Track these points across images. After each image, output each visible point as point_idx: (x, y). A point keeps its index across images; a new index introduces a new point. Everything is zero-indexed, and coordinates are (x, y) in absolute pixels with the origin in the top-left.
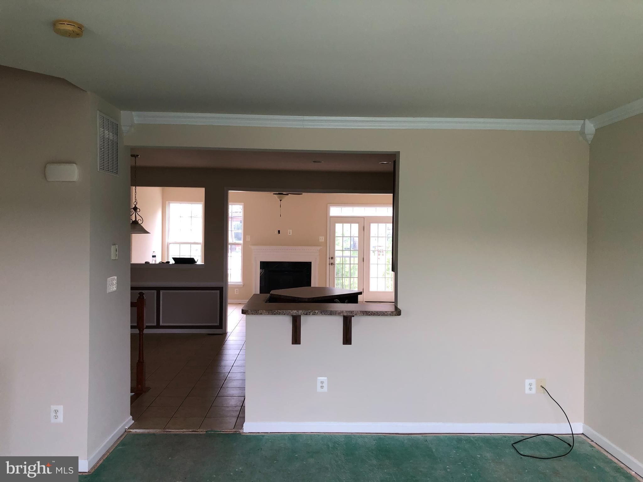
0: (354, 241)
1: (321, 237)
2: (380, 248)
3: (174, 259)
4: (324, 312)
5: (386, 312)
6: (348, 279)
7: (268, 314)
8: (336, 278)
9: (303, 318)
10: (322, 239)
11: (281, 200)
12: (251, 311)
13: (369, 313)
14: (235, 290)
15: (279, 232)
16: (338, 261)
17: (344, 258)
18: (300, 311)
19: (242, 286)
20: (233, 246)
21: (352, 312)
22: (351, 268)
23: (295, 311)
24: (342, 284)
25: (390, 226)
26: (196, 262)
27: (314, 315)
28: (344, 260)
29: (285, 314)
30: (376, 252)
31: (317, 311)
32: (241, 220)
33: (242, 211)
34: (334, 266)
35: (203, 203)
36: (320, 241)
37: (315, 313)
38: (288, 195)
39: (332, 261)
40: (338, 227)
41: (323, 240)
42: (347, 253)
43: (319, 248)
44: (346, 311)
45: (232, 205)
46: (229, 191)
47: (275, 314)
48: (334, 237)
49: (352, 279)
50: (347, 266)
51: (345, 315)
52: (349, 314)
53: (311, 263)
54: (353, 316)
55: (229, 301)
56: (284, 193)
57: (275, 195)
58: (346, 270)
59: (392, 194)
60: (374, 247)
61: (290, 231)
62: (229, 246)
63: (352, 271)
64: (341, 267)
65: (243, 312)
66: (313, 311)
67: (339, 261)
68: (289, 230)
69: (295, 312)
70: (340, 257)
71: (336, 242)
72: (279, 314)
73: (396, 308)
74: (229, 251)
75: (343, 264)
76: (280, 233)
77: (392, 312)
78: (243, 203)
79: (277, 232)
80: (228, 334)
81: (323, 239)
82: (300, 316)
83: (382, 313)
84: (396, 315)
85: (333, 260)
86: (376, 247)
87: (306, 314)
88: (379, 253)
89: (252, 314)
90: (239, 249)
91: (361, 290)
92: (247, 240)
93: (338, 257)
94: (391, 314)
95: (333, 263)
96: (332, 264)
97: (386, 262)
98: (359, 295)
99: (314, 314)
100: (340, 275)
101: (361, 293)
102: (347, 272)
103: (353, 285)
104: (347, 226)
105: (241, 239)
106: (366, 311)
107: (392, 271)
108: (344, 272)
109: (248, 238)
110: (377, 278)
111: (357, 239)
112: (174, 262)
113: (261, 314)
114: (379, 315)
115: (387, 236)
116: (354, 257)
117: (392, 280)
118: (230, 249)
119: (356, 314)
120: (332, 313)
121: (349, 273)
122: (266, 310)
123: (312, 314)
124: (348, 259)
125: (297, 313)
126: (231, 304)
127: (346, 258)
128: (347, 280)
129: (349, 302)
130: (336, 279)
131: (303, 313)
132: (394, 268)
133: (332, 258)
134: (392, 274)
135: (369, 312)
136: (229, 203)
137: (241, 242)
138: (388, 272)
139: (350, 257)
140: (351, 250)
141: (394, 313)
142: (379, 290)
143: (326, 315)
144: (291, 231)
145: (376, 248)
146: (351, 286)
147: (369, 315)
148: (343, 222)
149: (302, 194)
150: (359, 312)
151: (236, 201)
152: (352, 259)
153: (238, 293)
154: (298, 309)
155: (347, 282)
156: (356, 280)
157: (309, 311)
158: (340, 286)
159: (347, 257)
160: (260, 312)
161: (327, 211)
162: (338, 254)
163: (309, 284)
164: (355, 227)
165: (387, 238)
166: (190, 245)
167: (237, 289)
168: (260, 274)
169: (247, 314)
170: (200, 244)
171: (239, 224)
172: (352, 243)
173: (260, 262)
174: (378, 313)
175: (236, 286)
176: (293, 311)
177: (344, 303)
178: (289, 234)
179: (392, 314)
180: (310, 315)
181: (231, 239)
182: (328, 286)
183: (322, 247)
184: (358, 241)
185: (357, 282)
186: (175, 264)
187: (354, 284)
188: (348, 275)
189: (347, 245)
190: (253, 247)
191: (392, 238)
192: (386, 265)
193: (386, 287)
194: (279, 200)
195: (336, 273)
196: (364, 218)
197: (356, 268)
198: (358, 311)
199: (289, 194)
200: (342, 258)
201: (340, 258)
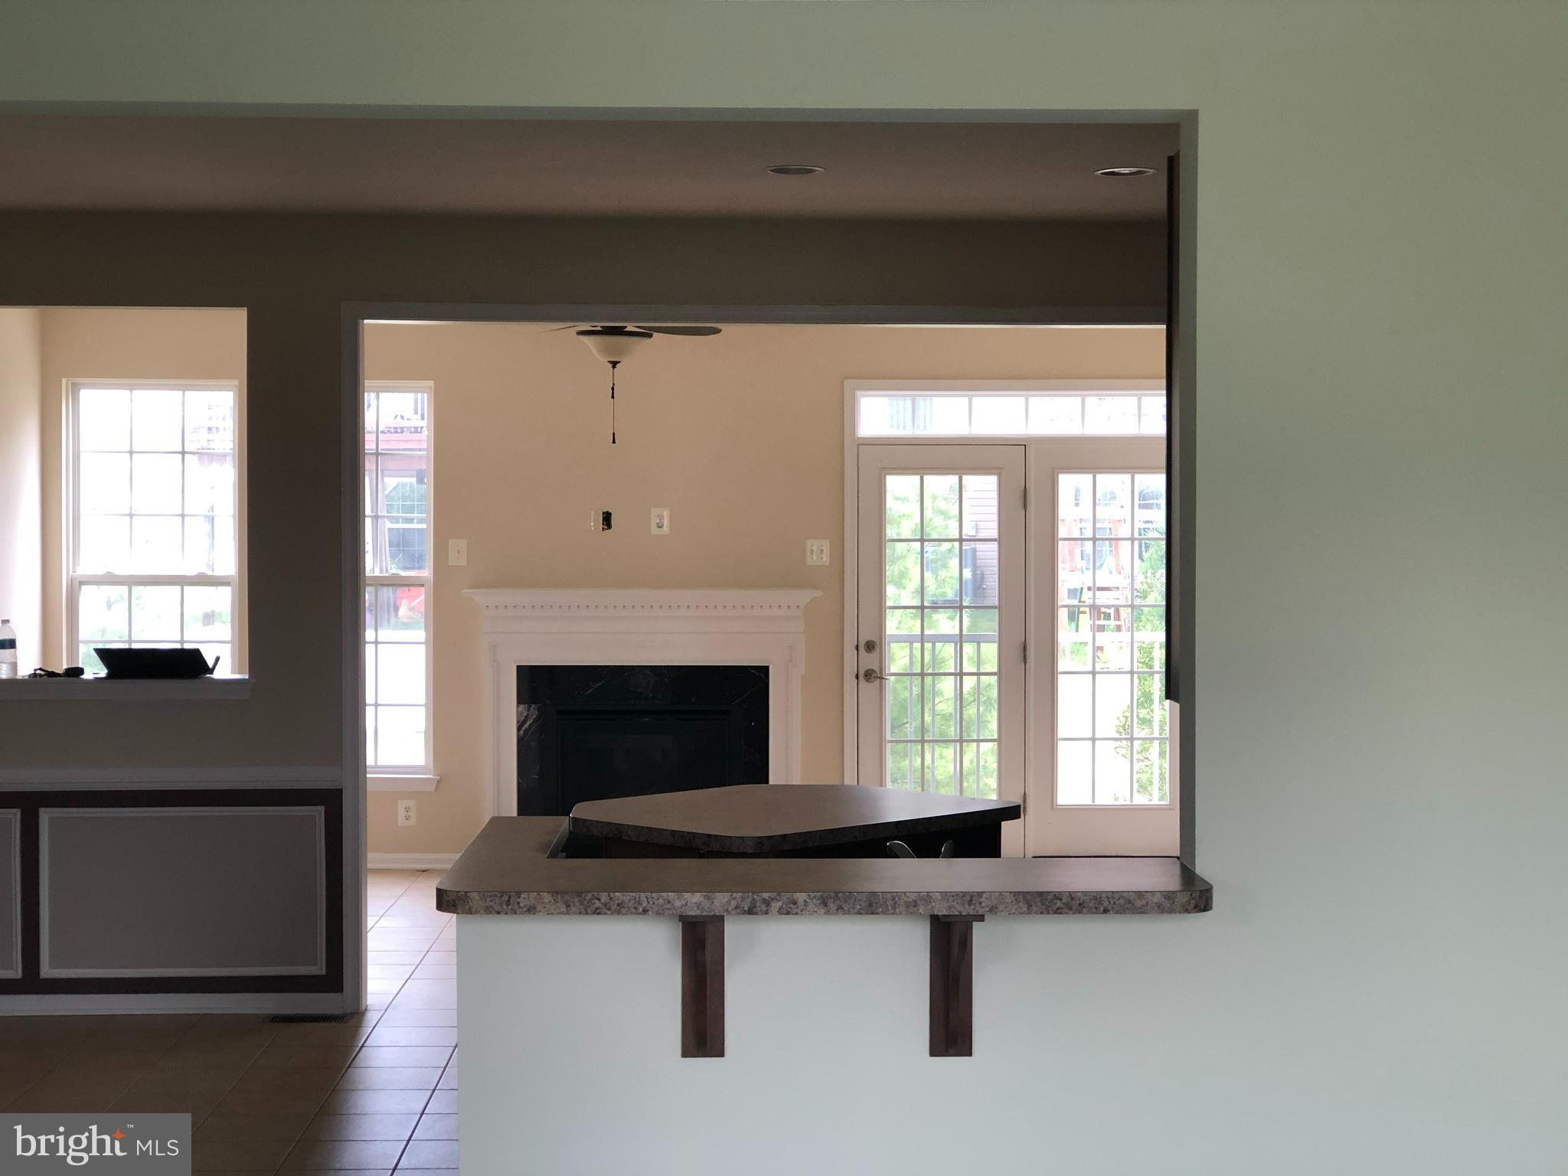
0: (975, 568)
1: (813, 545)
2: (1103, 598)
3: (105, 655)
4: (836, 897)
5: (1140, 894)
6: (949, 752)
7: (563, 909)
8: (889, 746)
9: (734, 931)
10: (818, 552)
11: (614, 364)
12: (483, 898)
13: (1059, 904)
14: (401, 806)
15: (607, 518)
16: (898, 659)
17: (928, 646)
18: (721, 899)
19: (433, 789)
20: (386, 593)
21: (972, 898)
22: (965, 695)
23: (697, 897)
24: (919, 774)
25: (1157, 482)
26: (211, 671)
27: (788, 913)
28: (927, 657)
29: (645, 911)
30: (1085, 620)
31: (801, 897)
32: (424, 467)
33: (424, 423)
34: (881, 690)
35: (236, 382)
36: (809, 561)
37: (795, 903)
38: (650, 336)
39: (869, 661)
40: (900, 488)
41: (826, 559)
42: (944, 623)
43: (804, 597)
44: (945, 895)
45: (378, 391)
46: (366, 321)
47: (597, 912)
48: (880, 542)
49: (970, 751)
50: (947, 686)
51: (941, 910)
52: (959, 909)
53: (764, 671)
54: (981, 918)
55: (373, 858)
56: (630, 328)
57: (585, 339)
58: (939, 707)
59: (1164, 327)
60: (1072, 593)
61: (661, 517)
62: (369, 595)
63: (971, 712)
64: (916, 690)
65: (445, 902)
66: (786, 896)
67: (907, 660)
68: (654, 512)
69: (693, 902)
70: (909, 640)
71: (891, 570)
72: (619, 909)
73: (1188, 876)
74: (369, 618)
75: (922, 675)
76: (609, 526)
77: (1169, 895)
78: (431, 383)
79: (595, 522)
80: (371, 1018)
81: (826, 549)
82: (719, 921)
83: (1122, 901)
84: (1187, 911)
85: (875, 655)
86: (1085, 590)
87: (751, 911)
88: (1098, 622)
89: (488, 910)
90: (413, 607)
91: (1014, 799)
92: (453, 560)
93: (900, 639)
94: (1164, 905)
95: (877, 669)
96: (869, 675)
97: (1136, 664)
98: (1003, 824)
99: (789, 910)
100: (910, 730)
101: (1013, 812)
102: (946, 717)
103: (972, 778)
104: (940, 485)
105: (421, 557)
106: (1041, 894)
107: (1168, 696)
108: (928, 718)
109: (458, 552)
110: (1093, 739)
111: (989, 553)
112: (103, 672)
113: (531, 910)
114: (1106, 911)
115: (1136, 535)
116: (978, 640)
117: (1162, 754)
118: (370, 605)
119: (993, 910)
120: (874, 905)
121: (952, 723)
122: (555, 893)
123: (781, 912)
124: (947, 651)
125: (706, 904)
126: (380, 872)
127: (939, 645)
128: (942, 757)
129: (958, 853)
130: (893, 753)
131: (734, 903)
132: (1179, 683)
133: (870, 646)
134: (1163, 713)
135: (1058, 896)
136: (367, 383)
137: (426, 573)
138: (1143, 713)
139: (960, 640)
140: (961, 608)
141: (1182, 899)
142: (1104, 799)
143: (849, 913)
144: (666, 514)
145: (1087, 596)
146: (965, 785)
147: (1058, 911)
148: (922, 469)
149: (717, 331)
150: (1009, 899)
151: (401, 375)
152: (969, 649)
153: (413, 822)
154: (710, 888)
155: (943, 762)
156: (989, 753)
157: (766, 895)
158: (910, 786)
159: (945, 639)
160: (525, 900)
161: (843, 415)
162: (896, 624)
163: (758, 771)
164: (983, 489)
165: (1136, 543)
166: (178, 588)
167: (411, 803)
168: (519, 729)
169: (464, 912)
170: (227, 584)
171: (412, 490)
172: (967, 574)
173: (518, 667)
174: (1100, 902)
175: (402, 788)
176: (687, 895)
177: (936, 854)
178: (655, 530)
179: (1167, 904)
180: (766, 913)
181: (375, 562)
182: (849, 780)
183: (818, 593)
184: (996, 562)
185: (992, 763)
186: (109, 681)
187: (981, 773)
188: (952, 732)
189: (945, 582)
190: (483, 598)
191: (1163, 544)
192: (1136, 676)
193: (1136, 786)
194: (604, 361)
195: (893, 720)
196: (1022, 445)
197: (989, 698)
198: (1001, 893)
199: (655, 334)
200: (917, 645)
201: (911, 644)
